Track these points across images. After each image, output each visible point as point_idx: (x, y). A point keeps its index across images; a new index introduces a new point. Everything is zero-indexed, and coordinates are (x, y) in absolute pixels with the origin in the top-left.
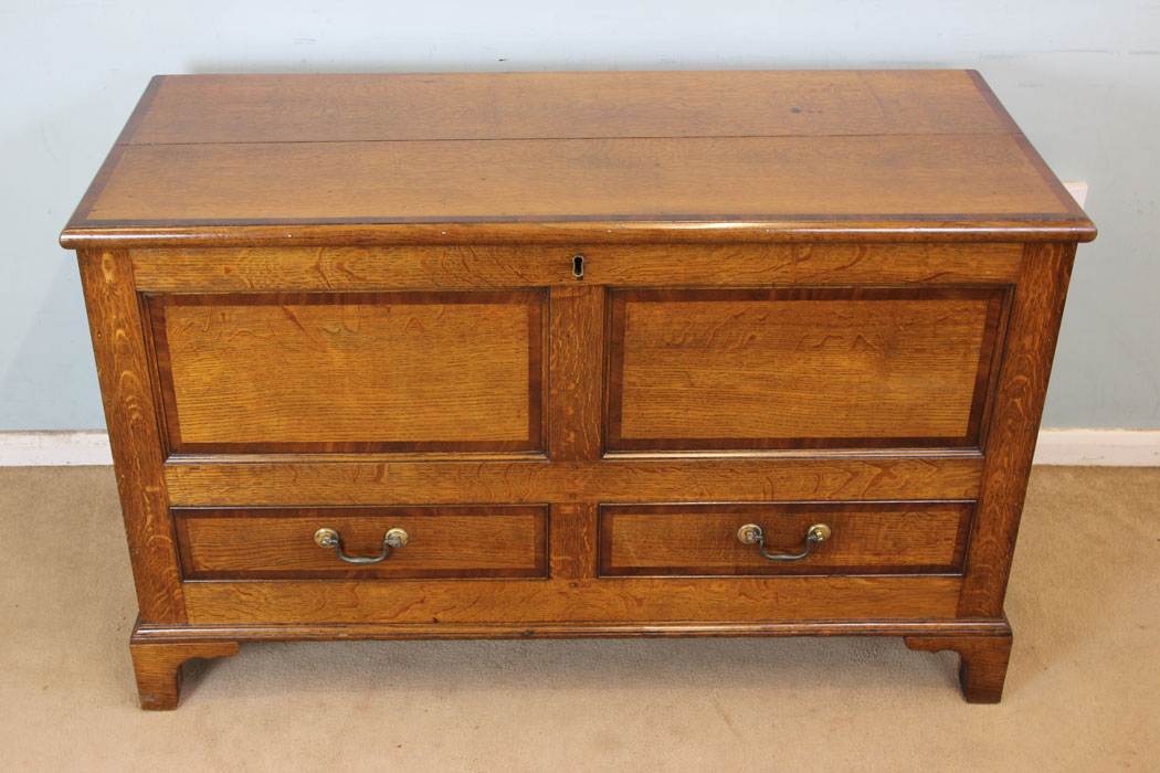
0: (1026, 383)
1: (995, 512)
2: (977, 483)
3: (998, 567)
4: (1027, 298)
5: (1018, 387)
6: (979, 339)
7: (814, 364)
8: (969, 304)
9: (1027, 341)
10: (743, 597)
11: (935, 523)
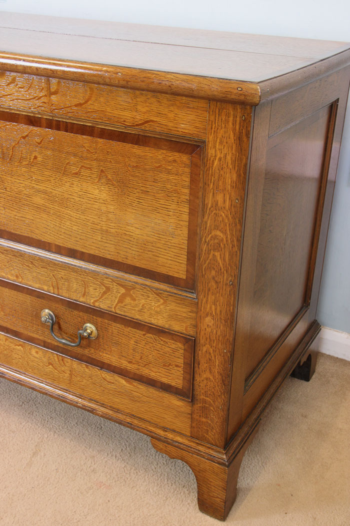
0: (222, 240)
1: (210, 353)
2: (194, 323)
3: (217, 403)
4: (216, 156)
5: (216, 241)
6: (187, 191)
7: (76, 189)
8: (177, 156)
9: (220, 198)
10: (51, 366)
11: (168, 349)
